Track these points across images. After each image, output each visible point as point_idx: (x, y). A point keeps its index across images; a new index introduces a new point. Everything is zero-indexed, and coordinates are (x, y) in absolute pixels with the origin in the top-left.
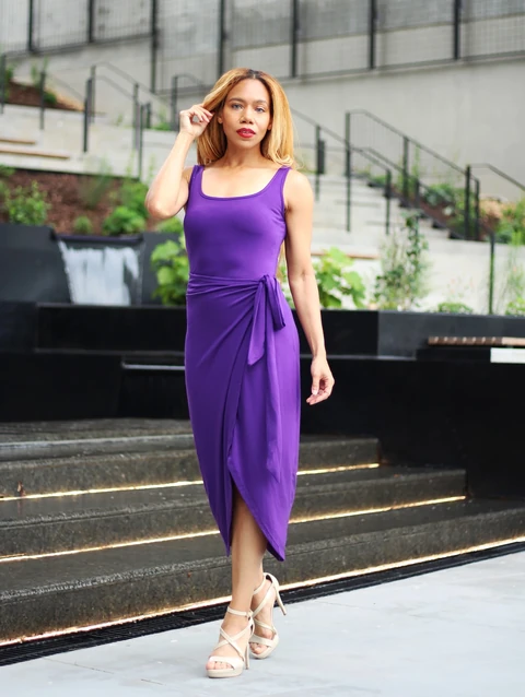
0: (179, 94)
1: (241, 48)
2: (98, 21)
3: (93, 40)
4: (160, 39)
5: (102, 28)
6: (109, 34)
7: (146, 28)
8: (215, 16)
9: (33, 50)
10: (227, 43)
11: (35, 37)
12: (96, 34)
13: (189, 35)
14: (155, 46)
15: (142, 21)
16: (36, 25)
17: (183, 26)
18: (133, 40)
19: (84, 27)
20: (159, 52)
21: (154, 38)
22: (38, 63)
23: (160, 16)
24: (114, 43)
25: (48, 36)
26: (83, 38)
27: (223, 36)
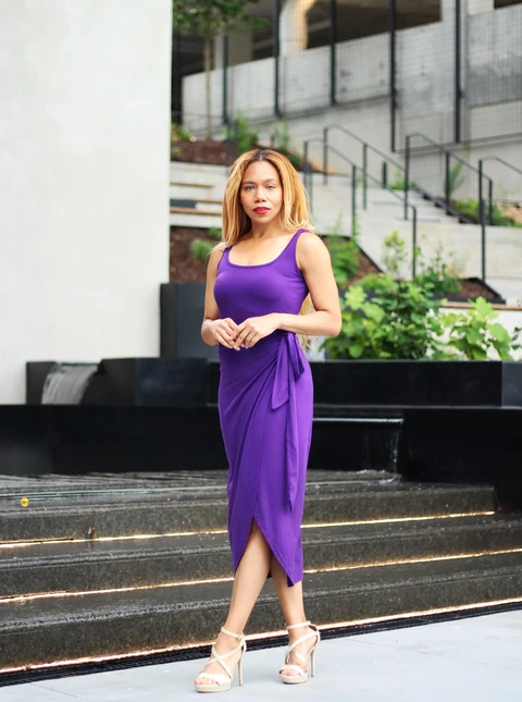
0: (412, 154)
1: (477, 106)
2: (340, 83)
3: (335, 102)
4: (398, 100)
5: (344, 90)
6: (351, 96)
7: (386, 89)
8: (451, 74)
9: (279, 113)
10: (462, 101)
11: (281, 101)
12: (338, 97)
13: (426, 95)
14: (394, 106)
15: (382, 83)
16: (281, 90)
17: (420, 86)
18: (373, 101)
19: (327, 91)
20: (397, 112)
21: (394, 98)
22: (280, 127)
23: (398, 76)
24: (355, 105)
25: (293, 100)
26: (327, 100)
27: (459, 94)
